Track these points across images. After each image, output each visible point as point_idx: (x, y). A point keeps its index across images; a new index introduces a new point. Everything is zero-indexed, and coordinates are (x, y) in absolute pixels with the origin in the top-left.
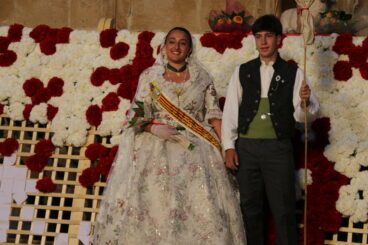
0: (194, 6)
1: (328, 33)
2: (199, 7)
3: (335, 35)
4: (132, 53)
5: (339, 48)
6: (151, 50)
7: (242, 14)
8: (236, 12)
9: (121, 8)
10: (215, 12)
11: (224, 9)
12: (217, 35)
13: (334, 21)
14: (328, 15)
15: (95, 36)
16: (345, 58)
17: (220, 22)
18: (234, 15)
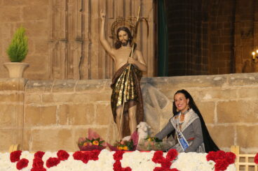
0: (70, 135)
1: (150, 150)
2: (73, 136)
3: (153, 152)
4: (30, 165)
5: (156, 159)
6: (42, 163)
7: (98, 140)
8: (95, 138)
9: (26, 137)
10: (82, 139)
11: (87, 137)
12: (83, 152)
13: (152, 143)
14: (149, 140)
15: (7, 155)
16: (159, 165)
17: (85, 144)
18: (93, 140)
